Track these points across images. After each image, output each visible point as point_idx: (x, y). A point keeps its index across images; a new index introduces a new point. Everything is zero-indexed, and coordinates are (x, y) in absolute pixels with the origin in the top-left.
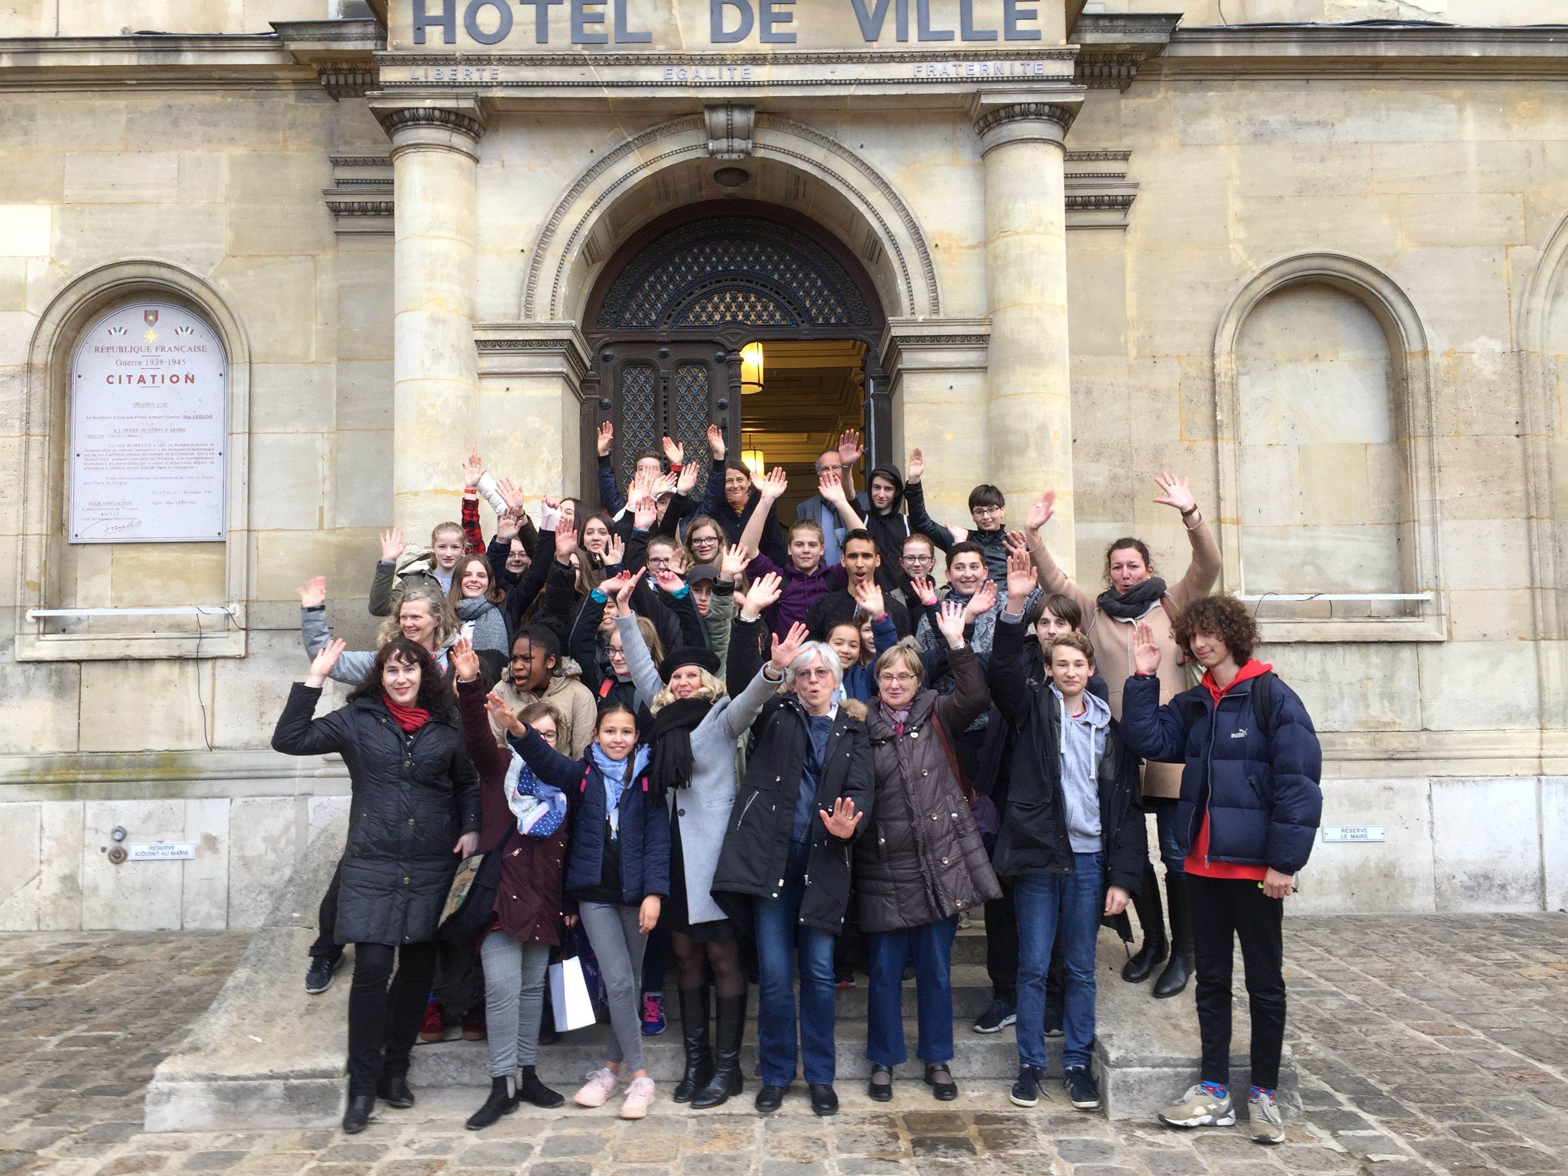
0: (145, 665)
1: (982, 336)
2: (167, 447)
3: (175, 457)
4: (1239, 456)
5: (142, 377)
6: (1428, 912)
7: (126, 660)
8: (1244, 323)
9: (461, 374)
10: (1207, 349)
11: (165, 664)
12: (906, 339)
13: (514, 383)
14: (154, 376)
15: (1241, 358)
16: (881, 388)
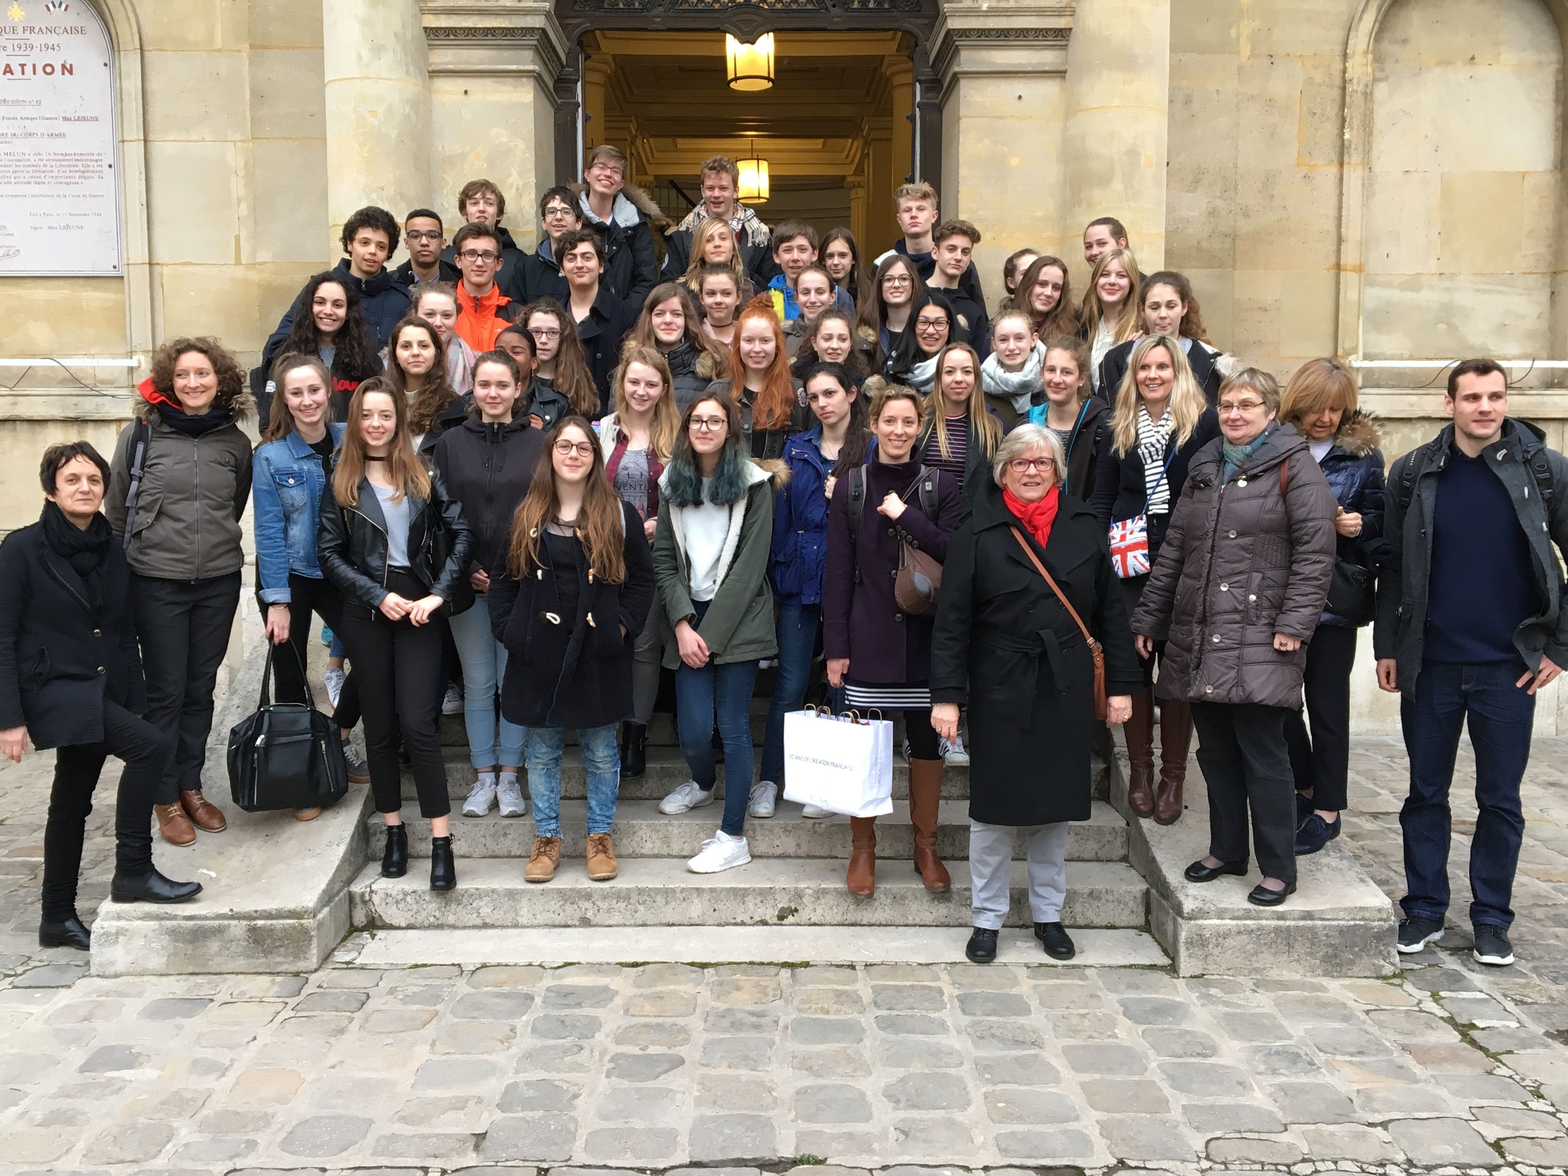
0: (37, 428)
1: (1061, 30)
2: (45, 157)
3: (55, 170)
4: (1368, 189)
5: (8, 66)
6: (1546, 736)
7: (15, 421)
8: (1386, 14)
9: (407, 73)
10: (1339, 48)
11: (60, 425)
12: (965, 33)
13: (473, 84)
14: (23, 66)
15: (1379, 59)
16: (929, 95)
